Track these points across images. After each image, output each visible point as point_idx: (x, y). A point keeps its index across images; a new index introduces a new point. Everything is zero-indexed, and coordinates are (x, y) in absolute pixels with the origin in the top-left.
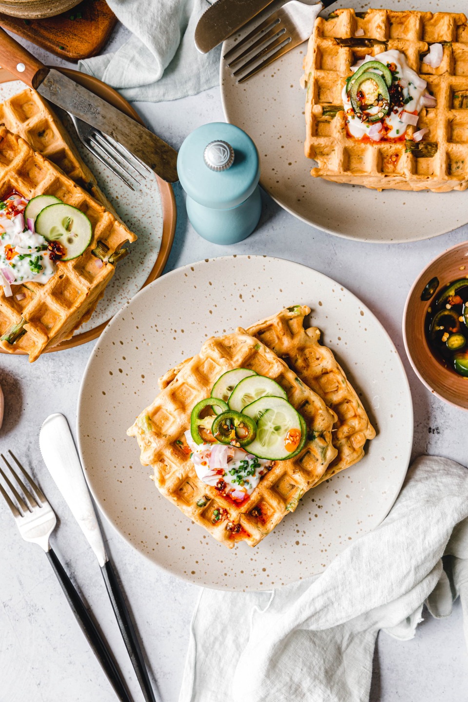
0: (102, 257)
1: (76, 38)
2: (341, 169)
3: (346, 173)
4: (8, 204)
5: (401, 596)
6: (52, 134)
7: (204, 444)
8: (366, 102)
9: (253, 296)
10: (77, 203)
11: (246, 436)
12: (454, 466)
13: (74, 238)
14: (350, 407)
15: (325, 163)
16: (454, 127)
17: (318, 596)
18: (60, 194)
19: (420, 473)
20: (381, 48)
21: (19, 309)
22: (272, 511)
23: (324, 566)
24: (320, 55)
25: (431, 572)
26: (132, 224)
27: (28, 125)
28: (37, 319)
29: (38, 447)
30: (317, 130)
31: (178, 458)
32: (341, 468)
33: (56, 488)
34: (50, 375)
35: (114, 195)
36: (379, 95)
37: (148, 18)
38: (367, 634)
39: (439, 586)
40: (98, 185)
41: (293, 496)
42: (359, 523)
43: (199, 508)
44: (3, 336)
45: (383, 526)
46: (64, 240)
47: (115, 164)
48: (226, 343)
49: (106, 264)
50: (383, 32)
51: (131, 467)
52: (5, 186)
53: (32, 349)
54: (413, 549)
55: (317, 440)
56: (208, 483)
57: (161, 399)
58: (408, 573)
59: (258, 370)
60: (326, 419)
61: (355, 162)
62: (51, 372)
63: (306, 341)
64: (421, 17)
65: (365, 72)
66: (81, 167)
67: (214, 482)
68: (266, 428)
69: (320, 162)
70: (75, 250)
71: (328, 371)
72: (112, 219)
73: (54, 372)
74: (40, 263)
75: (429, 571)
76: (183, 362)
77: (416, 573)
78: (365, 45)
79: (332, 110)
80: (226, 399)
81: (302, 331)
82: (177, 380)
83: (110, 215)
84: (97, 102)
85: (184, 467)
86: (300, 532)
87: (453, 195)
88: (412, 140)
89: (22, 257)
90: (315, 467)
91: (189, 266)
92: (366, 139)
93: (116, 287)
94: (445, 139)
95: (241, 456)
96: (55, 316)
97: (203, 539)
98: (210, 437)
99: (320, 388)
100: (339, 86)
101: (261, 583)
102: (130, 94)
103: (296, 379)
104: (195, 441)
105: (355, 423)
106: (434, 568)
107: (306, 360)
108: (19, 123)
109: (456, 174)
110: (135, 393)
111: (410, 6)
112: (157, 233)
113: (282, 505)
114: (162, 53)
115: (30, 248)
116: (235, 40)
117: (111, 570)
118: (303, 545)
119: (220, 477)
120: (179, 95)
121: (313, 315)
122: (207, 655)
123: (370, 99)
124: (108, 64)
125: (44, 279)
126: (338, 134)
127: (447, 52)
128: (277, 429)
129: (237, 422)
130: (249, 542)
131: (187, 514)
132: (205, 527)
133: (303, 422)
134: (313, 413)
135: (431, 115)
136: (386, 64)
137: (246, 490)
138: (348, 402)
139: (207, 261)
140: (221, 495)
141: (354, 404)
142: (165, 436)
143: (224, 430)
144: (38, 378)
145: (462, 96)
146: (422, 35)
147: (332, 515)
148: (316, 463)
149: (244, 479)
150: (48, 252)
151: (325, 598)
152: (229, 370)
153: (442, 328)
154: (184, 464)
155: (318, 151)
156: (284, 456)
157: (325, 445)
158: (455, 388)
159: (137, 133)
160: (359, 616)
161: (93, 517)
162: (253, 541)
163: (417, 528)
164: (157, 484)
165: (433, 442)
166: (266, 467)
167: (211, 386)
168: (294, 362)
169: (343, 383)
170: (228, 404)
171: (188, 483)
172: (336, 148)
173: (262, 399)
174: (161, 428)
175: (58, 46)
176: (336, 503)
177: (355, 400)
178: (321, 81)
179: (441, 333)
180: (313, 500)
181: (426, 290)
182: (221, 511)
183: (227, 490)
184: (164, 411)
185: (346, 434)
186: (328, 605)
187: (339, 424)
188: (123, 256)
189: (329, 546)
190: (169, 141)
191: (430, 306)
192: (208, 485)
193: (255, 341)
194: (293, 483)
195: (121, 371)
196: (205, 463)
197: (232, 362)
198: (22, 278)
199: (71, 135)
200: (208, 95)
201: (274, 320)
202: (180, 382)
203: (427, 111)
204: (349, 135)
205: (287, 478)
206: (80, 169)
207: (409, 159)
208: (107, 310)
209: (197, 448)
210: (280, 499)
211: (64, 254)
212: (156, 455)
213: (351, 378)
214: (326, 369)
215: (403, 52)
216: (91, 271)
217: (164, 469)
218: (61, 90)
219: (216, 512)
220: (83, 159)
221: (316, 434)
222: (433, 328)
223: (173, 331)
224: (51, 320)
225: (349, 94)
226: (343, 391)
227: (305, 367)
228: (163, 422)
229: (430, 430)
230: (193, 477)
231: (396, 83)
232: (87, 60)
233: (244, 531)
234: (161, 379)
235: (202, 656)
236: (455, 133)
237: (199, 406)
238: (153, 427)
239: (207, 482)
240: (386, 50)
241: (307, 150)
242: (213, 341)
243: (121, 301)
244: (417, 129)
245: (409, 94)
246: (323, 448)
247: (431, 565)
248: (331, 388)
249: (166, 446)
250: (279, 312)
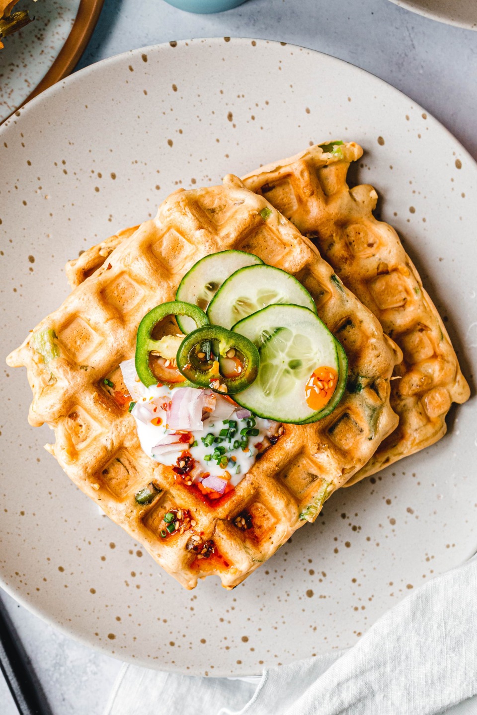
7: (159, 386)
9: (253, 118)
11: (238, 375)
14: (426, 341)
17: (348, 680)
23: (359, 634)
31: (107, 409)
32: (401, 453)
41: (313, 494)
42: (428, 559)
43: (140, 506)
48: (207, 202)
55: (364, 393)
56: (160, 459)
57: (78, 300)
60: (383, 354)
63: (351, 210)
67: (173, 456)
68: (275, 362)
71: (389, 269)
76: (117, 234)
80: (202, 304)
81: (345, 190)
82: (110, 267)
85: (116, 427)
86: (316, 574)
90: (357, 445)
91: (139, 52)
95: (226, 410)
97: (130, 579)
98: (172, 371)
99: (373, 300)
101: (239, 662)
103: (333, 278)
104: (141, 379)
105: (433, 369)
107: (348, 245)
110: (15, 290)
113: (294, 509)
118: (321, 597)
119: (185, 446)
121: (366, 161)
128: (295, 365)
129: (223, 347)
133: (342, 355)
134: (358, 343)
137: (230, 476)
138: (423, 328)
139: (174, 45)
140: (183, 484)
141: (434, 333)
142: (85, 367)
147: (378, 545)
148: (358, 437)
149: (229, 455)
151: (361, 682)
152: (211, 252)
154: (118, 421)
156: (303, 417)
157: (378, 403)
162: (235, 573)
164: (62, 457)
166: (267, 437)
167: (177, 280)
168: (328, 246)
169: (416, 292)
170: (207, 315)
171: (118, 460)
173: (271, 308)
174: (74, 355)
176: (386, 523)
177: (436, 327)
180: (344, 516)
183: (195, 474)
184: (84, 324)
185: (415, 388)
186: (365, 697)
187: (404, 367)
189: (370, 599)
192: (159, 464)
193: (261, 201)
194: (314, 471)
196: (158, 421)
197: (218, 239)
201: (294, 165)
202: (116, 270)
205: (304, 461)
209: (145, 395)
210: (289, 496)
212: (65, 402)
213: (429, 284)
214: (386, 265)
217: (75, 431)
219: (169, 517)
221: (363, 381)
223: (96, 174)
226: (414, 308)
227: (346, 259)
228: (78, 343)
230: (133, 447)
233: (218, 555)
234: (73, 265)
237: (153, 314)
238: (61, 351)
242: (184, 197)
246: (374, 410)
248: (393, 301)
249: (86, 387)
250: (305, 152)
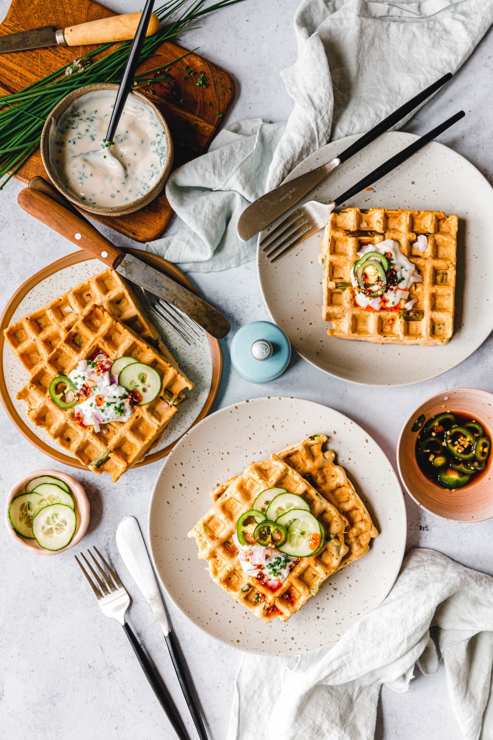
0: (168, 401)
1: (145, 225)
2: (350, 331)
3: (354, 335)
4: (97, 363)
5: (397, 660)
6: (126, 302)
7: (248, 545)
8: (369, 282)
9: (283, 426)
10: (149, 361)
11: (279, 540)
12: (439, 557)
13: (147, 388)
14: (358, 513)
15: (338, 325)
16: (437, 297)
17: (334, 660)
18: (135, 352)
19: (413, 563)
20: (380, 238)
21: (105, 441)
22: (299, 594)
23: (339, 635)
24: (334, 242)
25: (420, 641)
26: (188, 369)
27: (109, 297)
28: (119, 449)
29: (115, 542)
30: (331, 299)
31: (228, 555)
32: (351, 561)
33: (129, 574)
34: (124, 486)
35: (174, 346)
36: (379, 277)
37: (202, 217)
38: (373, 687)
39: (427, 650)
40: (162, 340)
41: (315, 583)
42: (365, 602)
43: (244, 593)
44: (93, 462)
45: (384, 605)
46: (140, 389)
47: (174, 323)
48: (264, 467)
49: (171, 407)
50: (382, 226)
51: (189, 559)
52: (94, 348)
53: (115, 471)
54: (406, 624)
55: (333, 541)
56: (250, 575)
57: (214, 510)
58: (402, 642)
59: (288, 487)
60: (340, 524)
61: (361, 324)
62: (125, 484)
63: (324, 463)
64: (410, 214)
65: (367, 260)
66: (150, 329)
67: (255, 574)
68: (294, 533)
69: (334, 324)
70: (149, 397)
71: (341, 485)
72: (176, 373)
73: (128, 484)
74: (122, 408)
75: (418, 640)
77: (408, 642)
78: (368, 236)
79: (345, 285)
80: (263, 510)
81: (321, 454)
82: (226, 495)
83: (175, 370)
84: (162, 278)
85: (232, 562)
86: (320, 609)
87: (437, 347)
88: (404, 309)
89: (109, 404)
90: (331, 561)
91: (234, 405)
92: (369, 308)
93: (176, 418)
94: (430, 308)
95: (276, 554)
96: (132, 446)
97: (245, 615)
98: (252, 539)
99: (335, 498)
100: (348, 267)
101: (291, 649)
102: (186, 267)
103: (317, 494)
104: (240, 542)
105: (362, 526)
106: (422, 638)
107: (324, 477)
108: (102, 296)
109: (438, 334)
110: (192, 502)
111: (403, 200)
112: (208, 377)
113: (307, 591)
114: (211, 242)
115: (115, 397)
116: (268, 231)
117: (173, 639)
118: (323, 619)
119: (260, 570)
120: (224, 267)
121: (329, 441)
122: (248, 704)
123: (372, 279)
124: (169, 245)
125: (124, 419)
126: (348, 304)
127: (431, 241)
128: (303, 533)
129: (272, 529)
130: (281, 618)
131: (234, 598)
132: (248, 607)
133: (322, 528)
134: (330, 520)
135: (419, 290)
136: (384, 253)
137: (280, 580)
138: (357, 509)
139: (247, 401)
140: (260, 584)
141: (361, 511)
142: (218, 538)
143: (262, 535)
144: (115, 488)
145: (442, 273)
146: (412, 227)
147: (345, 596)
148: (332, 558)
149: (278, 571)
150: (128, 400)
151: (340, 661)
152: (266, 489)
153: (428, 451)
154: (232, 560)
155: (332, 316)
156: (308, 554)
157: (339, 544)
158: (439, 499)
159: (193, 301)
160: (365, 674)
161: (158, 598)
162: (285, 617)
163: (409, 608)
164: (211, 575)
165: (423, 538)
166: (294, 562)
167: (252, 501)
168: (315, 479)
169: (353, 494)
170: (265, 515)
171: (235, 574)
172: (346, 315)
173: (291, 511)
174: (214, 532)
175: (130, 232)
176: (347, 586)
177: (362, 508)
178: (335, 263)
179: (428, 455)
180: (330, 584)
181: (415, 424)
182: (260, 595)
183: (265, 580)
184: (217, 520)
185: (355, 535)
186: (342, 667)
187: (350, 526)
188: (184, 400)
189: (343, 620)
190: (216, 303)
191: (420, 434)
192: (250, 576)
193: (285, 466)
194: (315, 573)
195: (181, 485)
196: (248, 560)
197: (268, 483)
198: (109, 419)
199: (140, 300)
200: (246, 267)
201: (299, 447)
202: (228, 497)
203: (416, 286)
204: (356, 305)
205: (310, 570)
206: (149, 331)
207: (402, 324)
208: (169, 437)
209: (243, 548)
210: (305, 586)
211: (140, 401)
212: (210, 553)
213: (359, 490)
214: (340, 484)
215: (397, 241)
216: (159, 411)
217: (216, 564)
218: (135, 270)
219: (256, 596)
220: (149, 318)
221: (332, 536)
222: (422, 450)
223: (221, 453)
224: (129, 449)
225: (356, 274)
226: (352, 501)
227: (323, 484)
228: (215, 527)
229: (421, 528)
230: (239, 570)
231: (392, 267)
232: (152, 242)
233: (278, 610)
234: (213, 493)
235: (244, 705)
236: (437, 302)
237: (243, 516)
238: (208, 531)
239: (250, 573)
240: (384, 239)
241: (324, 316)
242: (254, 466)
243: (180, 430)
244: (409, 299)
245: (401, 276)
246: (338, 547)
247: (419, 635)
248: (344, 498)
249: (218, 547)
250: (303, 441)
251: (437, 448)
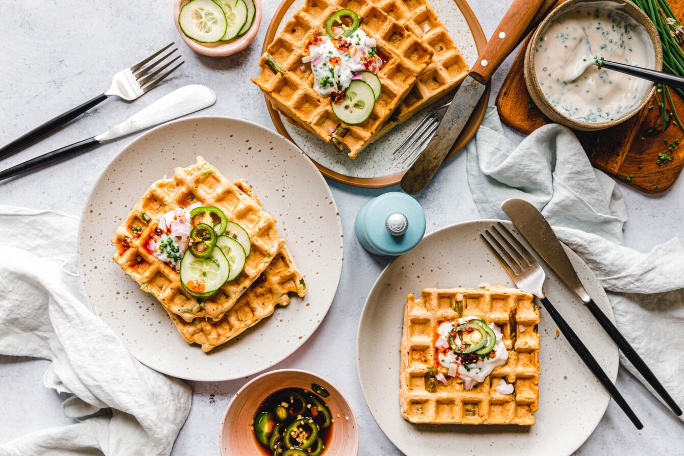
0: (336, 132)
1: (514, 104)
2: (413, 318)
3: (409, 321)
4: (373, 58)
5: (77, 375)
6: (435, 88)
7: (191, 218)
8: (464, 335)
9: (313, 251)
10: (377, 112)
11: (197, 250)
12: (184, 415)
13: (349, 110)
14: (226, 331)
15: (419, 305)
16: (450, 405)
17: (75, 311)
18: (385, 97)
19: (177, 388)
20: (509, 345)
21: (294, 68)
22: (141, 272)
23: (100, 315)
24: (503, 298)
25: (97, 398)
26: (368, 153)
27: (441, 69)
28: (285, 84)
29: (189, 84)
30: (444, 297)
31: (180, 197)
32: (177, 325)
33: (157, 99)
34: (247, 92)
35: (391, 139)
36: (470, 345)
37: (526, 161)
38: (48, 351)
39: (87, 406)
40: (398, 126)
41: (153, 288)
42: (135, 341)
43: (141, 215)
44: (271, 57)
45: (133, 360)
46: (347, 102)
47: (415, 137)
48: (271, 232)
49: (330, 136)
50: (521, 347)
51: (174, 159)
52: (388, 55)
53: (263, 80)
54: (114, 383)
55: (197, 306)
57: (226, 182)
58: (95, 380)
59: (252, 257)
60: (215, 312)
61: (420, 328)
62: (248, 92)
63: (277, 294)
64: (535, 376)
65: (487, 333)
66: (409, 112)
67: (162, 226)
68: (205, 265)
69: (419, 300)
70: (339, 111)
71: (254, 313)
72: (365, 140)
73: (249, 95)
74: (328, 84)
75: (98, 396)
76: (257, 198)
77: (95, 386)
78: (511, 333)
79: (460, 311)
80: (227, 233)
81: (285, 291)
82: (241, 194)
83: (369, 138)
84: (461, 123)
85: (173, 202)
86: (127, 295)
87: (398, 406)
88: (437, 372)
89: (331, 70)
90: (176, 305)
91: (333, 200)
92: (437, 336)
93: (317, 142)
94: (439, 398)
95: (182, 247)
96: (288, 97)
97: (118, 218)
98: (197, 222)
99: (241, 307)
100: (478, 314)
101: (85, 265)
102: (472, 148)
103: (245, 288)
104: (194, 210)
105: (214, 335)
106: (100, 401)
107: (262, 295)
108: (442, 62)
109: (413, 408)
110: (233, 161)
111: (548, 368)
112: (361, 173)
113: (146, 280)
114: (500, 173)
115: (339, 77)
116: (513, 230)
117: (92, 145)
118: (117, 298)
119: (166, 231)
120: (473, 187)
121: (299, 299)
122: (27, 224)
123: (467, 338)
124: (494, 130)
125: (317, 87)
126: (440, 314)
127: (507, 398)
128: (204, 274)
129: (208, 242)
130: (116, 255)
131: (136, 205)
132: (126, 220)
133: (211, 294)
134: (219, 302)
135: (458, 387)
136: (495, 349)
137: (156, 252)
138: (230, 329)
139: (338, 214)
140: (151, 232)
141: (229, 334)
142: (197, 187)
143: (201, 233)
144: (244, 82)
145: (474, 411)
146: (521, 378)
147: (141, 320)
148: (179, 305)
149: (165, 250)
150: (336, 91)
151: (74, 316)
152: (249, 235)
153: (292, 401)
154: (175, 202)
155: (427, 298)
156: (183, 280)
157: (194, 312)
158: (242, 414)
159: (438, 156)
160: (60, 343)
161: (134, 129)
162: (117, 258)
163: (131, 386)
164: (159, 181)
165: (203, 398)
166: (175, 266)
167: (237, 222)
168: (261, 285)
169: (246, 325)
170: (222, 235)
171: (161, 205)
172: (429, 313)
173: (227, 262)
174: (203, 183)
175: (507, 90)
176: (151, 322)
177: (232, 335)
178: (482, 300)
179: (288, 401)
180: (153, 304)
181: (319, 387)
182: (139, 232)
183: (156, 237)
184: (216, 186)
185: (204, 328)
186: (68, 318)
187: (212, 322)
188: (338, 149)
189: (117, 318)
190: (436, 180)
191: (309, 392)
192: (159, 221)
193: (273, 255)
194: (164, 288)
195: (250, 149)
196: (176, 219)
197: (255, 237)
198: (316, 71)
199: (437, 102)
200: (474, 210)
201: (293, 268)
202: (240, 197)
203: (461, 383)
204: (440, 322)
205: (167, 283)
206: (407, 112)
207: (422, 371)
208: (298, 136)
209: (187, 213)
210: (151, 278)
211: (336, 103)
212: (181, 180)
213: (250, 331)
214: (255, 311)
215: (507, 363)
216: (325, 124)
217: (170, 186)
218: (469, 95)
219: (138, 228)
220: (419, 112)
221: (202, 305)
222: (292, 395)
223: (283, 189)
224: (286, 94)
225: (471, 321)
226: (238, 325)
227: (256, 294)
228: (208, 184)
229: (212, 396)
230: (165, 210)
231: (480, 358)
232: (497, 113)
233: (124, 251)
234: (243, 181)
235: (26, 220)
236: (445, 406)
237: (220, 212)
238: (203, 177)
239: (162, 221)
240: (508, 350)
241: (427, 290)
242: (272, 222)
243: (306, 147)
244: (448, 377)
245: (472, 368)
246: (191, 311)
247: (102, 397)
248: (241, 316)
249: (188, 188)
250: (299, 273)
251: (295, 409)
